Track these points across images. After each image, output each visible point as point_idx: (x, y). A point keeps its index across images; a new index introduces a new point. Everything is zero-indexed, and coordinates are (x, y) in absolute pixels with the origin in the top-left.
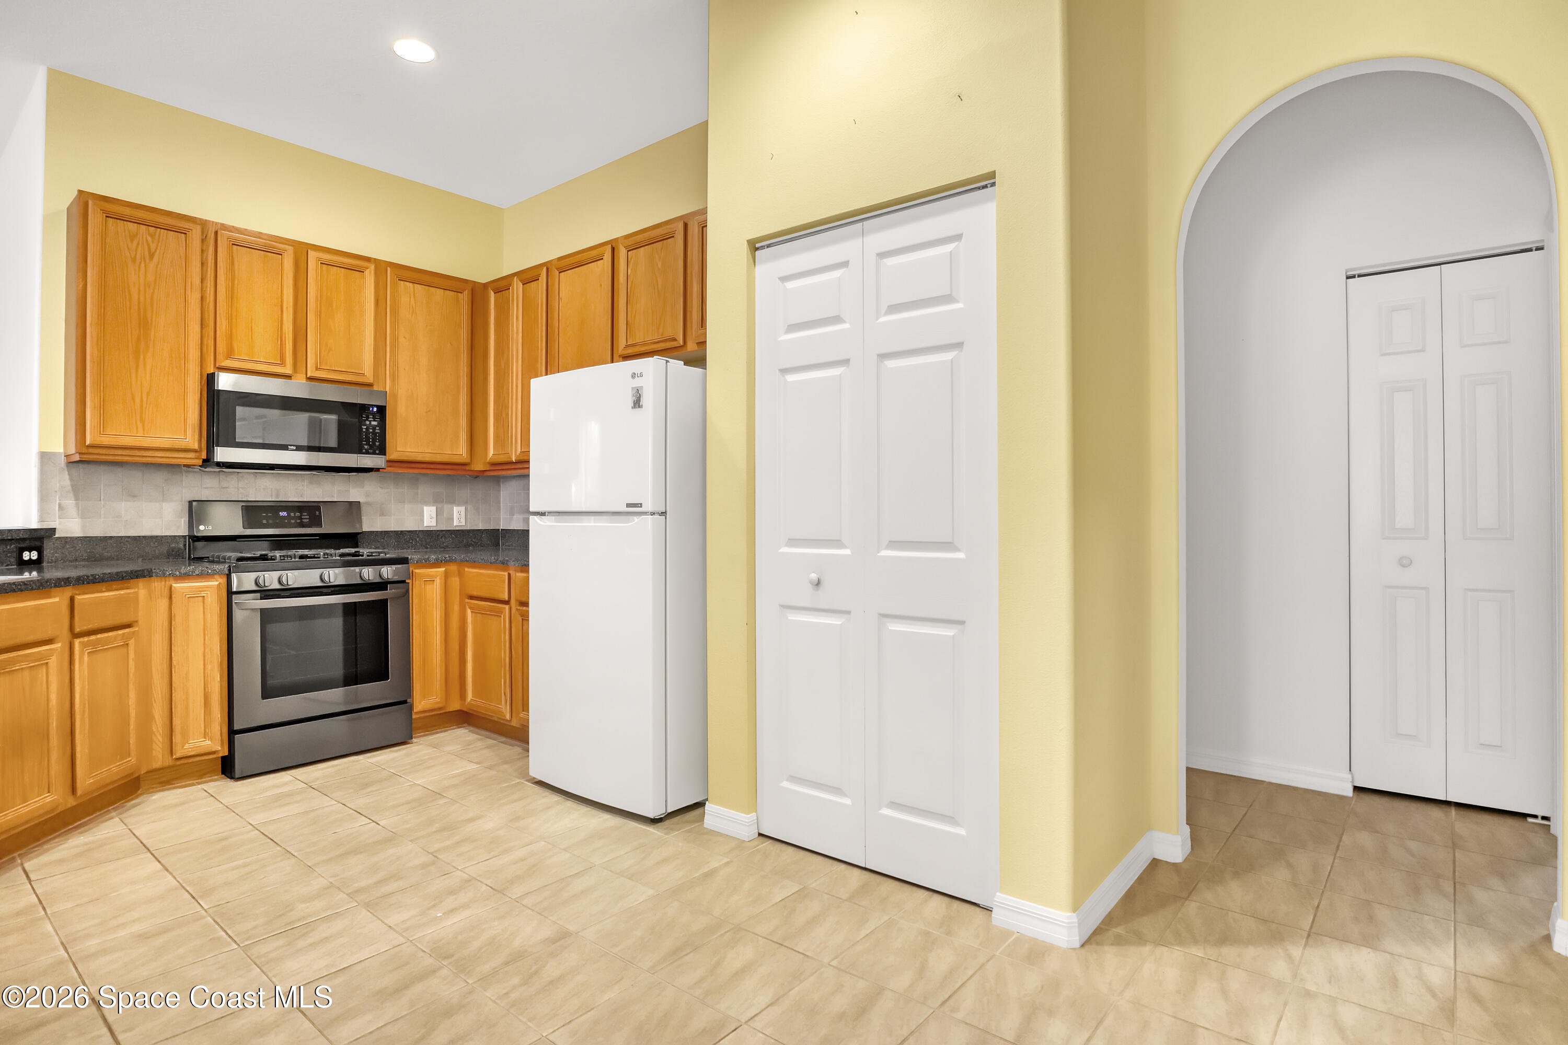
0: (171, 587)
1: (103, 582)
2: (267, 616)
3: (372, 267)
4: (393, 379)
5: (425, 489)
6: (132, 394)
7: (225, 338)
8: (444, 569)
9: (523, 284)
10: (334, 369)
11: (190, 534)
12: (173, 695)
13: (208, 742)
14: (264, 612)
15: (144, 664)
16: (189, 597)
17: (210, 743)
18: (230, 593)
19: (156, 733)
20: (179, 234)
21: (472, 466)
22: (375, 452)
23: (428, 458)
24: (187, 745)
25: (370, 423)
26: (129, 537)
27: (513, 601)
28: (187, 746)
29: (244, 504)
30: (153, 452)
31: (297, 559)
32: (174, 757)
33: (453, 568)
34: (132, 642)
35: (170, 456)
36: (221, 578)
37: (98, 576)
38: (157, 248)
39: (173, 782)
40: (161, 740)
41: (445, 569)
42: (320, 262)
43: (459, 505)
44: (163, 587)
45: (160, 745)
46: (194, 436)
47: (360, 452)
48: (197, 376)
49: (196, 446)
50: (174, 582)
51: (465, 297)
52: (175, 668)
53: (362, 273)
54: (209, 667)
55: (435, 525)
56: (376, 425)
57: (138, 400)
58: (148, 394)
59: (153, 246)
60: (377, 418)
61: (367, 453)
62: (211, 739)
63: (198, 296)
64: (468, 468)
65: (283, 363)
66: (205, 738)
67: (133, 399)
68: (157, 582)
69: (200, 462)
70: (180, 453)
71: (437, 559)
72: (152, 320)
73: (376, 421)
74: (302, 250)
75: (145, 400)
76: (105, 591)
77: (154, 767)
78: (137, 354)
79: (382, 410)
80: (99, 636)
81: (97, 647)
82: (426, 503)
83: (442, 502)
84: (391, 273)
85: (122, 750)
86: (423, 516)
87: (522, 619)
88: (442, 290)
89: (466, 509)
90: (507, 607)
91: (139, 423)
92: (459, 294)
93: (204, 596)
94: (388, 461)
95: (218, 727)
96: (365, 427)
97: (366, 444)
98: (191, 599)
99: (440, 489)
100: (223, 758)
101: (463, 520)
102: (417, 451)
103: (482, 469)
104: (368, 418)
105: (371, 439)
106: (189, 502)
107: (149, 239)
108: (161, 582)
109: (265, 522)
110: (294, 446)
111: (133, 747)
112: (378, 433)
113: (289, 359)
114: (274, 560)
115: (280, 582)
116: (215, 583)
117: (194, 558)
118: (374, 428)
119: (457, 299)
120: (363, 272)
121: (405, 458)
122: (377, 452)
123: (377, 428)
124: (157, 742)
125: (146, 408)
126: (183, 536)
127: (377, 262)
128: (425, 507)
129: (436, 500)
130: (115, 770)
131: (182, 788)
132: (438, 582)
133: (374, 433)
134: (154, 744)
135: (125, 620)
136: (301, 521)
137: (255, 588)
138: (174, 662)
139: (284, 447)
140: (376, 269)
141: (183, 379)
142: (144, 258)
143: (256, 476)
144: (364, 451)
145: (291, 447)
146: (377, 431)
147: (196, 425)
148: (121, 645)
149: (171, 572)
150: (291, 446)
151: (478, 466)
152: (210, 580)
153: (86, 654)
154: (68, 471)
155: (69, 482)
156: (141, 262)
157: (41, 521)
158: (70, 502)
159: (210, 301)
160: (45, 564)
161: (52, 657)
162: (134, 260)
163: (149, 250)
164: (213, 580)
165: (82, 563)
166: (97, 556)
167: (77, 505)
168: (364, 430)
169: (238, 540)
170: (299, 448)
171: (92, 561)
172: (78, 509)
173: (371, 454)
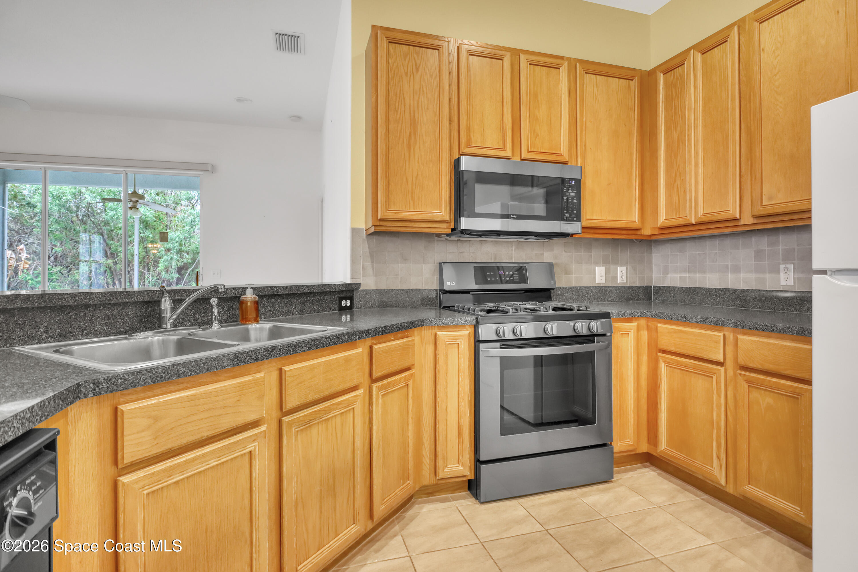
0: (436, 335)
1: (392, 332)
2: (505, 362)
3: (566, 64)
4: (583, 158)
5: (597, 253)
6: (407, 178)
7: (465, 131)
8: (636, 324)
9: (702, 54)
10: (540, 151)
11: (441, 288)
12: (437, 426)
13: (461, 468)
14: (503, 359)
15: (418, 399)
16: (448, 344)
17: (462, 468)
18: (478, 341)
19: (425, 456)
20: (434, 50)
21: (642, 231)
22: (573, 219)
23: (609, 225)
24: (446, 469)
25: (570, 194)
26: (403, 290)
27: (729, 363)
29: (476, 265)
32: (437, 478)
33: (643, 322)
34: (410, 383)
35: (431, 226)
36: (471, 328)
37: (388, 328)
38: (420, 63)
40: (428, 462)
41: (638, 324)
42: (528, 63)
43: (621, 266)
44: (430, 334)
45: (428, 466)
46: (446, 209)
47: (563, 220)
48: (448, 162)
49: (447, 218)
50: (438, 330)
51: (634, 84)
52: (438, 403)
53: (559, 70)
54: (462, 404)
55: (604, 282)
56: (574, 196)
57: (410, 182)
58: (417, 177)
59: (418, 62)
60: (575, 190)
61: (567, 220)
62: (463, 465)
63: (448, 98)
64: (639, 233)
65: (504, 149)
66: (459, 464)
67: (407, 182)
68: (427, 330)
69: (449, 231)
70: (437, 224)
71: (631, 314)
72: (418, 120)
73: (574, 192)
74: (516, 53)
75: (414, 182)
76: (393, 340)
77: (423, 484)
78: (409, 146)
79: (578, 181)
80: (389, 380)
81: (387, 389)
82: (597, 264)
83: (609, 263)
84: (579, 67)
85: (404, 476)
86: (595, 274)
87: (749, 386)
88: (617, 79)
89: (627, 269)
90: (722, 369)
91: (411, 201)
92: (630, 81)
93: (459, 344)
94: (583, 228)
95: (468, 456)
96: (566, 198)
97: (566, 213)
98: (450, 345)
99: (608, 252)
100: (469, 481)
101: (624, 278)
102: (601, 218)
103: (650, 234)
104: (567, 190)
105: (570, 208)
106: (440, 263)
107: (416, 56)
108: (429, 330)
109: (489, 278)
110: (515, 215)
111: (411, 471)
112: (575, 203)
113: (509, 145)
114: (507, 313)
115: (514, 332)
116: (467, 332)
117: (443, 307)
118: (572, 198)
119: (629, 87)
120: (559, 68)
121: (593, 225)
122: (575, 219)
123: (575, 199)
124: (425, 462)
125: (415, 189)
126: (435, 290)
127: (568, 59)
128: (597, 268)
129: (605, 262)
130: (399, 494)
131: (442, 502)
132: (632, 335)
133: (572, 203)
134: (423, 464)
135: (406, 365)
136: (513, 279)
137: (495, 338)
138: (438, 399)
139: (508, 217)
140: (569, 65)
141: (439, 164)
142: (413, 72)
144: (565, 218)
145: (513, 216)
146: (574, 201)
147: (447, 201)
148: (404, 386)
149: (436, 322)
150: (513, 215)
151: (647, 231)
152: (462, 330)
153: (381, 396)
154: (367, 241)
155: (368, 249)
156: (411, 75)
157: (352, 278)
158: (368, 264)
159: (455, 102)
160: (354, 309)
161: (356, 402)
162: (406, 74)
163: (416, 65)
164: (465, 329)
165: (375, 309)
166: (384, 304)
167: (373, 266)
168: (565, 200)
169: (471, 293)
170: (520, 217)
171: (381, 308)
172: (373, 269)
173: (570, 221)
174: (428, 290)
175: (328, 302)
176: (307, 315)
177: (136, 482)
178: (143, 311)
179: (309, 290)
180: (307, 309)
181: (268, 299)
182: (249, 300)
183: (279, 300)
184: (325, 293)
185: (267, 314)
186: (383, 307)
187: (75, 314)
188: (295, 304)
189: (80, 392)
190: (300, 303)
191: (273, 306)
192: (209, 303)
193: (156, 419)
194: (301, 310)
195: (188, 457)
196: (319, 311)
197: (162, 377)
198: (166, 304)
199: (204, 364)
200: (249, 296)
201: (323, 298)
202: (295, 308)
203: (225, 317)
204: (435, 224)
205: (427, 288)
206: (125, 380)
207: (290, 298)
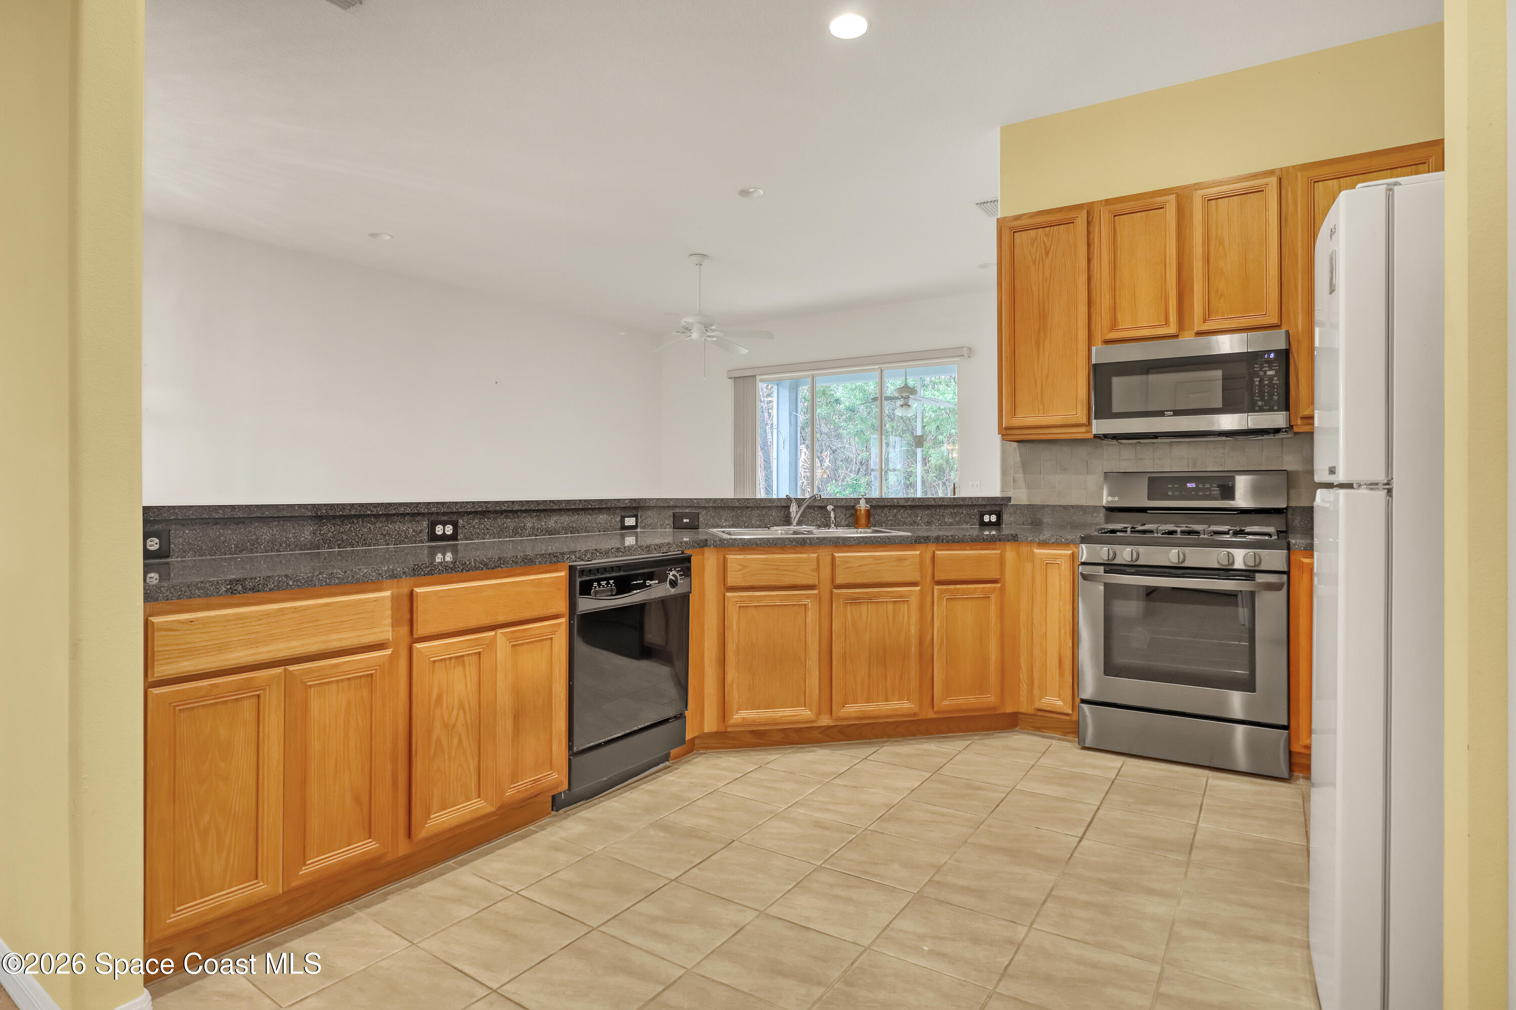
0: (1032, 552)
1: (963, 542)
2: (1111, 589)
6: (1035, 379)
10: (1226, 317)
12: (1034, 650)
13: (1060, 703)
15: (1011, 617)
16: (1048, 563)
17: (1064, 704)
19: (1022, 680)
20: (1069, 225)
22: (1273, 408)
24: (1046, 700)
25: (1265, 373)
28: (1043, 700)
29: (1153, 476)
30: (1051, 430)
31: (1160, 535)
32: (1036, 707)
34: (994, 598)
36: (1075, 547)
38: (1051, 244)
39: (1043, 731)
40: (1026, 688)
44: (1029, 550)
46: (1083, 410)
47: (1251, 410)
48: (1085, 354)
49: (1085, 421)
50: (1037, 548)
52: (1035, 626)
53: (1263, 193)
54: (1063, 631)
56: (1273, 375)
57: (1039, 384)
58: (1047, 377)
59: (1048, 244)
60: (1275, 366)
61: (1261, 410)
62: (1061, 701)
63: (1085, 277)
65: (1167, 323)
66: (1057, 698)
67: (1036, 382)
68: (1024, 546)
69: (1090, 435)
70: (1073, 428)
72: (1049, 312)
73: (1274, 370)
74: (1186, 194)
75: (1044, 382)
76: (967, 550)
78: (1038, 344)
79: (1285, 354)
80: (958, 586)
81: (956, 594)
84: (1302, 178)
85: (980, 685)
91: (1040, 404)
93: (1060, 564)
95: (1069, 692)
96: (1258, 379)
97: (1260, 400)
98: (1050, 565)
104: (1262, 367)
105: (1266, 393)
106: (1105, 473)
107: (1045, 239)
108: (1027, 546)
109: (1170, 493)
110: (1171, 411)
111: (993, 686)
112: (1278, 384)
113: (1173, 317)
115: (1136, 557)
116: (1069, 552)
118: (1271, 378)
122: (1276, 408)
123: (1277, 378)
124: (1023, 688)
125: (1045, 391)
126: (1102, 506)
130: (973, 701)
131: (1043, 738)
133: (1271, 385)
134: (1020, 689)
135: (987, 576)
136: (1211, 494)
137: (1099, 561)
138: (1034, 621)
139: (1161, 414)
142: (1042, 258)
143: (1172, 446)
144: (1257, 408)
145: (1167, 413)
146: (1274, 382)
147: (1084, 401)
148: (981, 597)
149: (1032, 538)
150: (1168, 411)
152: (1067, 549)
153: (945, 599)
154: (1019, 450)
155: (1019, 458)
156: (1039, 262)
157: (1003, 491)
158: (1020, 476)
159: (1097, 279)
160: (1003, 526)
161: (912, 596)
162: (1034, 262)
163: (1046, 248)
164: (1069, 549)
165: (1027, 527)
166: (1038, 521)
167: (1025, 479)
168: (1257, 383)
169: (1148, 511)
170: (1177, 413)
171: (1035, 525)
172: (1025, 482)
173: (1267, 411)
174: (1092, 506)
175: (965, 516)
176: (935, 527)
177: (734, 597)
178: (783, 513)
179: (935, 502)
180: (935, 521)
181: (890, 509)
182: (862, 509)
183: (902, 511)
184: (961, 506)
185: (889, 522)
186: (1036, 525)
187: (740, 512)
188: (921, 515)
189: (707, 544)
190: (927, 515)
191: (895, 516)
192: (827, 510)
193: (744, 567)
194: (928, 522)
195: (762, 594)
196: (951, 524)
197: (747, 544)
198: (793, 508)
199: (773, 541)
200: (863, 506)
201: (957, 511)
202: (921, 520)
203: (847, 522)
204: (1070, 429)
205: (1091, 504)
206: (728, 542)
207: (915, 509)
